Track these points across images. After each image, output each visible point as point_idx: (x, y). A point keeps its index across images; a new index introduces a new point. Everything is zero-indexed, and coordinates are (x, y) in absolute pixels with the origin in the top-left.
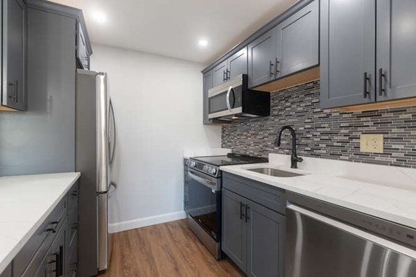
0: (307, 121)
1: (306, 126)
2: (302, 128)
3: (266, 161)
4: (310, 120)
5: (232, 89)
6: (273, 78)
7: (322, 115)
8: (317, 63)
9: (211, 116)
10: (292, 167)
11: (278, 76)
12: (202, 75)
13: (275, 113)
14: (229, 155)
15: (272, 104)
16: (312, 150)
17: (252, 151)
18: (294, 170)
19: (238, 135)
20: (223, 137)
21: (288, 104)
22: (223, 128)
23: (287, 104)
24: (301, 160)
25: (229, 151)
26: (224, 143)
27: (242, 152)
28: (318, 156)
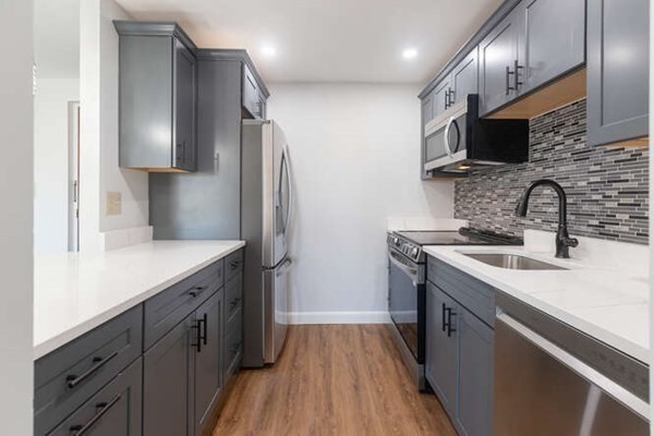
0: (593, 168)
1: (592, 179)
2: (584, 183)
3: (519, 242)
4: (598, 168)
5: (454, 121)
6: (513, 96)
7: (623, 156)
8: (582, 60)
9: (430, 166)
10: (557, 255)
11: (522, 92)
12: (419, 100)
13: (537, 155)
14: (463, 231)
15: (531, 140)
16: (602, 225)
17: (500, 224)
18: (561, 262)
19: (478, 197)
20: (456, 200)
21: (559, 138)
22: (457, 184)
23: (557, 139)
24: (575, 243)
25: (464, 223)
26: (458, 211)
27: (484, 227)
28: (613, 236)
